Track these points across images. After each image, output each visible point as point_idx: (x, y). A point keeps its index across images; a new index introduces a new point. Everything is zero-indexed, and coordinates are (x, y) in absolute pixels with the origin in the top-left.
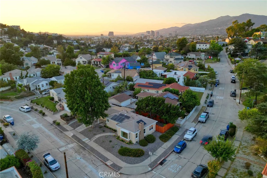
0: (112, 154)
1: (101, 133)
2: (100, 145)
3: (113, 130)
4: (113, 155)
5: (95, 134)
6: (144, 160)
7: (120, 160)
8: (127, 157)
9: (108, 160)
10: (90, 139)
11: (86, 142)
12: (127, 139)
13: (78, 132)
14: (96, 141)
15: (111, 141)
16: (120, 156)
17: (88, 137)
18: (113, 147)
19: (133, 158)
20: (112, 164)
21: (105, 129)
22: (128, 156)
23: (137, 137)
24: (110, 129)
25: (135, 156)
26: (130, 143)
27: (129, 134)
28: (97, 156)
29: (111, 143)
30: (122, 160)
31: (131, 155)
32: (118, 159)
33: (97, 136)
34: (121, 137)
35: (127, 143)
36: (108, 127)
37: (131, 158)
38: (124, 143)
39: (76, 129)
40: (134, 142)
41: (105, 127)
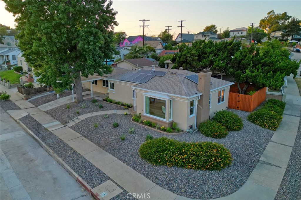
0: (120, 159)
1: (94, 111)
2: (86, 137)
3: (124, 106)
4: (124, 161)
5: (78, 113)
7: (148, 180)
8: (173, 169)
9: (105, 180)
10: (65, 123)
11: (50, 130)
12: (165, 118)
13: (41, 111)
14: (77, 128)
15: (116, 126)
16: (148, 166)
17: (59, 120)
18: (123, 140)
19: (198, 173)
20: (118, 196)
21: (105, 104)
22: (176, 164)
24: (117, 103)
25: (203, 166)
26: (173, 128)
27: (170, 101)
30: (157, 181)
31: (188, 162)
32: (141, 176)
33: (82, 117)
34: (145, 116)
35: (165, 130)
36: (111, 102)
37: (186, 171)
38: (156, 130)
39: (38, 107)
40: (184, 126)
41: (106, 101)
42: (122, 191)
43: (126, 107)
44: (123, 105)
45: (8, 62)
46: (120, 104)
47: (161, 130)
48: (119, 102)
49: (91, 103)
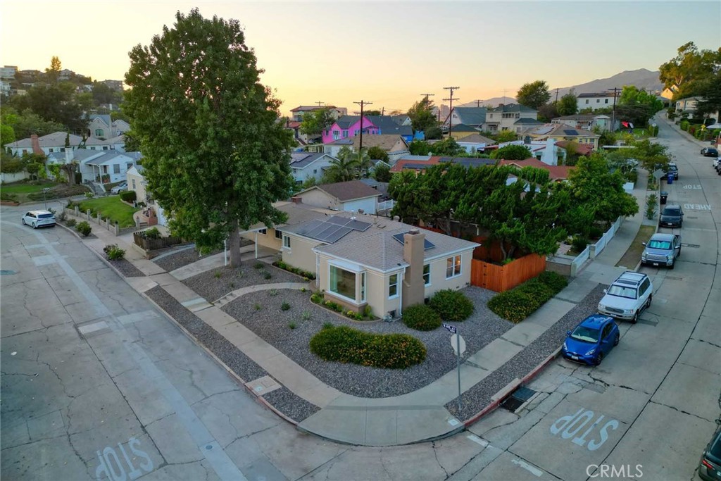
0: (284, 352)
1: (256, 283)
2: (243, 322)
3: (304, 276)
4: (289, 355)
5: (232, 286)
6: (424, 384)
7: (314, 378)
8: (348, 365)
9: (262, 375)
10: (211, 300)
11: (192, 310)
12: (355, 299)
13: (176, 280)
14: (230, 309)
15: (286, 308)
16: (317, 362)
17: (204, 296)
18: (293, 328)
19: (375, 371)
20: (276, 391)
21: (275, 271)
22: (351, 360)
23: (393, 291)
24: (294, 271)
25: (383, 363)
26: (366, 313)
27: (363, 274)
28: (219, 356)
29: (289, 314)
30: (324, 379)
31: (367, 358)
32: (308, 373)
33: (238, 293)
34: (329, 295)
35: (352, 317)
36: (285, 268)
37: (362, 369)
38: (341, 315)
39: (171, 273)
40: (381, 311)
41: (278, 266)
42: (280, 386)
43: (306, 278)
44: (303, 274)
45: (106, 178)
46: (299, 272)
47: (348, 317)
48: (297, 270)
49: (253, 269)
